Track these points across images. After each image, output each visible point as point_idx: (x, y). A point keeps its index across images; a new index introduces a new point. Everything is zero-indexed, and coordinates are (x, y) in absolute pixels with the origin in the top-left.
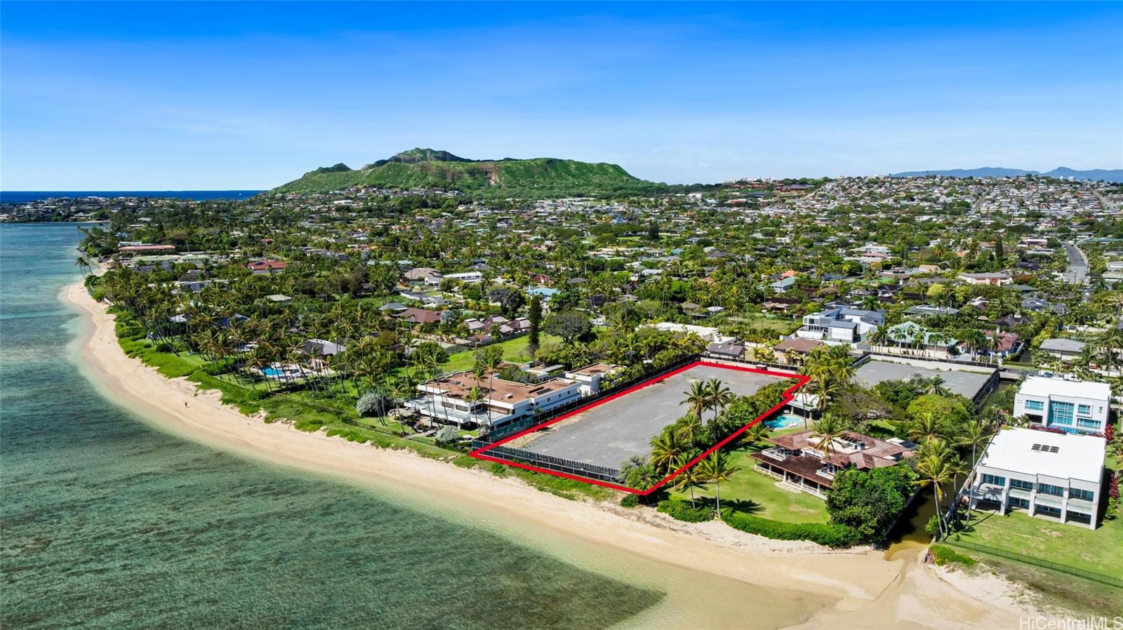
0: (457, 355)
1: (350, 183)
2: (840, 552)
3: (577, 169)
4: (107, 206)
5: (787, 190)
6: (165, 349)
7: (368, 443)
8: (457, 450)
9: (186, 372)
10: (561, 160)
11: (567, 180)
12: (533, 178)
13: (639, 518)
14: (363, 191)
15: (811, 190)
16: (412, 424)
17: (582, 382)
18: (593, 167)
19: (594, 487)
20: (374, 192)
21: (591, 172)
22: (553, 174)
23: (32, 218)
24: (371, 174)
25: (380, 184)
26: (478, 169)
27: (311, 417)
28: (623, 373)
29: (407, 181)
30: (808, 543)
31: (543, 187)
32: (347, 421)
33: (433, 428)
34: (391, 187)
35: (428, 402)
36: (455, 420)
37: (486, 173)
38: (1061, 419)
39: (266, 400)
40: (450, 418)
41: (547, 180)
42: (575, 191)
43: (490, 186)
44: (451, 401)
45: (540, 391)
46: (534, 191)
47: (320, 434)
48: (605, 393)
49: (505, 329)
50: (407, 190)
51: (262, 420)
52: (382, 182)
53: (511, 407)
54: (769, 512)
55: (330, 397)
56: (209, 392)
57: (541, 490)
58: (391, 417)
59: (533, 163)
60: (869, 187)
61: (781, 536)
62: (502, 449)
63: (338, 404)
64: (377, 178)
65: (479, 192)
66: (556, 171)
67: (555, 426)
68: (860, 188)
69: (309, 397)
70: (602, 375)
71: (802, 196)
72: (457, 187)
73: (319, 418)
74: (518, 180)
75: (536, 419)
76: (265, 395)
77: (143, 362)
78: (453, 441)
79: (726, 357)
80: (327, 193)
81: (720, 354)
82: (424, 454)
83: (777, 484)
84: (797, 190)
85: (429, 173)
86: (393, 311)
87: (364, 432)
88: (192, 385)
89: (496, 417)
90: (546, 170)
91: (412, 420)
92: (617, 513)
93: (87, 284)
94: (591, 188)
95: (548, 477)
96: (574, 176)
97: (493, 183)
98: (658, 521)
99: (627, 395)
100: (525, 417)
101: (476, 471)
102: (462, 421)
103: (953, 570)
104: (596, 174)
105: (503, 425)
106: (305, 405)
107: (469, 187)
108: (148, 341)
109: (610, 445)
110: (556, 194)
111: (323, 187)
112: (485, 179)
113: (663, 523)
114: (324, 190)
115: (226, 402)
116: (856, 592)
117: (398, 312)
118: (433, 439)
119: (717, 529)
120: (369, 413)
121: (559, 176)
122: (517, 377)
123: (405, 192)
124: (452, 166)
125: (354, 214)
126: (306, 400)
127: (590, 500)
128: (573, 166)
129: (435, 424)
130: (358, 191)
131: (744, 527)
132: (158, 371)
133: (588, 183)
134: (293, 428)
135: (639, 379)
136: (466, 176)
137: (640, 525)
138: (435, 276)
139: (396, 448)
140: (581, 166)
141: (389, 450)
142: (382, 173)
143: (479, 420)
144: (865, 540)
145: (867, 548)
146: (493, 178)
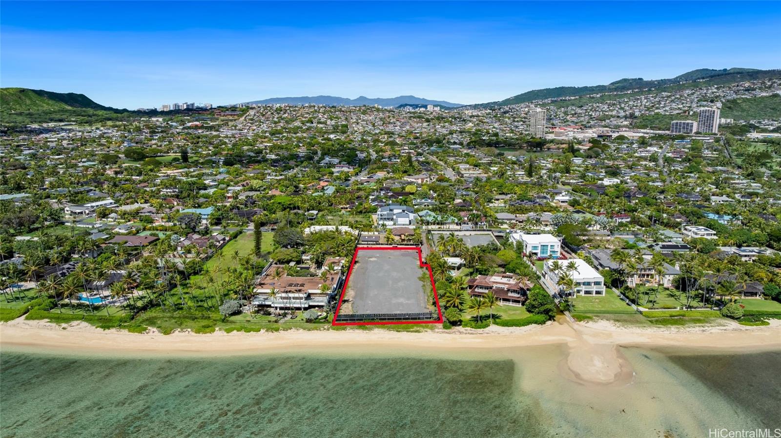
5: (224, 115)
8: (323, 323)
10: (33, 90)
12: (8, 104)
13: (460, 332)
15: (241, 116)
22: (28, 102)
27: (193, 324)
38: (544, 253)
39: (136, 320)
40: (294, 306)
41: (24, 107)
47: (220, 333)
54: (505, 317)
55: (180, 309)
56: (73, 324)
59: (5, 92)
60: (278, 113)
66: (30, 99)
67: (349, 298)
70: (341, 264)
71: (237, 120)
76: (132, 317)
78: (317, 317)
79: (372, 243)
81: (367, 241)
82: (309, 329)
84: (231, 114)
92: (447, 333)
101: (351, 331)
102: (305, 306)
103: (588, 322)
119: (496, 328)
126: (166, 314)
134: (193, 333)
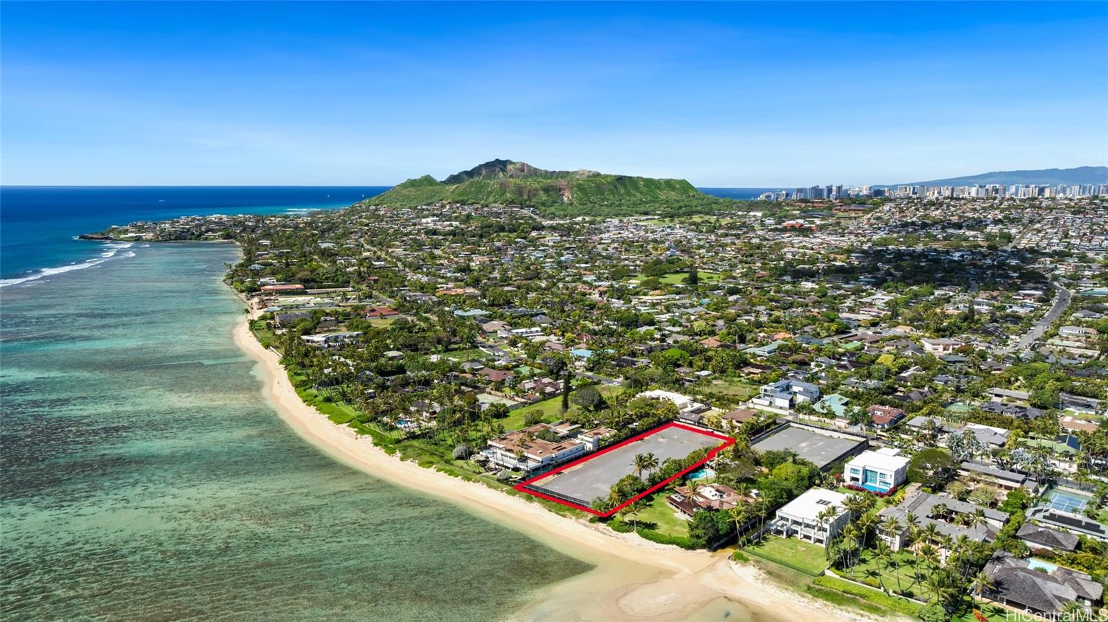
0: (515, 411)
1: (436, 198)
2: (690, 552)
3: (645, 185)
4: (230, 226)
5: (845, 211)
6: (328, 400)
7: (460, 477)
8: (508, 485)
9: (346, 420)
10: (630, 177)
11: (635, 196)
12: (603, 195)
13: (596, 529)
14: (448, 207)
15: (870, 211)
16: (484, 466)
17: (586, 441)
18: (661, 184)
19: (578, 511)
20: (458, 208)
21: (659, 188)
23: (172, 237)
24: (454, 190)
25: (463, 201)
26: (552, 186)
27: (427, 458)
28: (615, 436)
29: (488, 197)
30: (674, 546)
31: (611, 205)
32: (447, 462)
33: (496, 469)
34: (472, 204)
35: (493, 453)
36: (509, 465)
37: (560, 190)
38: (871, 481)
39: (399, 445)
40: (505, 464)
41: (617, 196)
42: (642, 209)
43: (563, 203)
44: (508, 454)
45: (559, 449)
46: (603, 208)
47: (432, 470)
48: (601, 448)
49: (549, 389)
50: (487, 206)
51: (398, 459)
52: (465, 198)
53: (540, 459)
54: (662, 530)
55: (436, 444)
56: (364, 436)
57: (550, 511)
58: (472, 460)
60: (925, 209)
61: (662, 542)
62: (532, 486)
63: (441, 450)
64: (460, 195)
65: (553, 209)
66: (625, 187)
67: (565, 471)
68: (917, 209)
69: (424, 443)
70: (600, 437)
71: (858, 217)
72: (532, 204)
73: (432, 460)
74: (589, 198)
75: (555, 467)
76: (398, 441)
77: (317, 410)
78: (506, 479)
79: (690, 422)
80: (415, 208)
81: (686, 419)
82: (490, 486)
83: (675, 514)
84: (855, 210)
85: (508, 190)
86: (473, 369)
87: (457, 470)
88: (352, 430)
89: (531, 464)
90: (615, 187)
91: (484, 463)
92: (585, 526)
93: (251, 329)
94: (657, 205)
95: (555, 503)
96: (642, 193)
97: (565, 199)
98: (605, 531)
99: (616, 450)
100: (549, 465)
102: (512, 467)
103: (737, 564)
104: (663, 190)
105: (536, 470)
106: (422, 449)
107: (543, 204)
108: (314, 391)
109: (594, 485)
110: (624, 212)
111: (411, 201)
112: (558, 196)
113: (607, 532)
114: (413, 205)
115: (376, 445)
116: (686, 570)
117: (477, 370)
118: (495, 476)
119: (633, 537)
120: (459, 458)
121: (628, 193)
122: (547, 438)
123: (486, 209)
124: (528, 183)
125: (441, 237)
126: (422, 446)
127: (574, 518)
128: (642, 183)
129: (497, 467)
130: (443, 206)
131: (646, 537)
132: (329, 418)
133: (655, 200)
134: (417, 465)
135: (625, 439)
136: (541, 193)
137: (595, 532)
138: (505, 330)
139: (474, 482)
140: (649, 182)
141: (471, 482)
142: (465, 189)
143: (522, 466)
144: (703, 547)
145: (705, 551)
146: (566, 194)
